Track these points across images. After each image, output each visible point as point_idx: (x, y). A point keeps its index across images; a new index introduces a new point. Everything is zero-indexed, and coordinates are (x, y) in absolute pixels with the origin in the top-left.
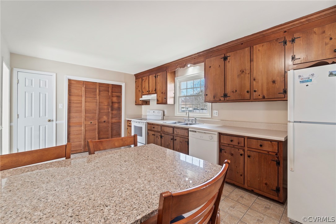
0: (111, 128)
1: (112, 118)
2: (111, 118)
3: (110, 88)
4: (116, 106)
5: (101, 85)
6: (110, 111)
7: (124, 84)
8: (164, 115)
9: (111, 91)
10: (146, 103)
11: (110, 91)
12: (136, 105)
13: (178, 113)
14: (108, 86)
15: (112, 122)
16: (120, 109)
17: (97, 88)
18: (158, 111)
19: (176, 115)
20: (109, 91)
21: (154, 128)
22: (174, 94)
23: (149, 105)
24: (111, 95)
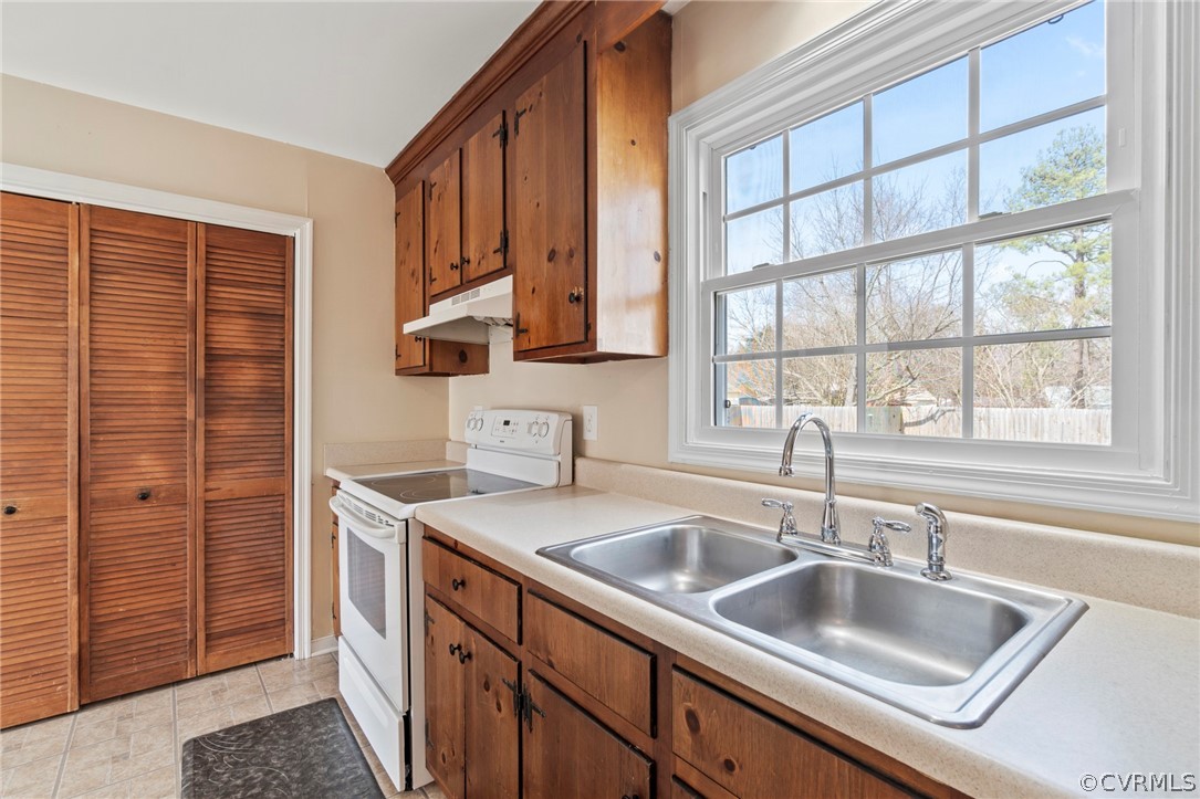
0: (201, 540)
1: (209, 467)
2: (200, 469)
3: (190, 252)
4: (246, 378)
5: (102, 222)
6: (190, 415)
7: (308, 225)
8: (578, 451)
9: (201, 272)
10: (463, 357)
11: (194, 271)
12: (399, 372)
13: (693, 440)
14: (176, 233)
15: (211, 496)
16: (275, 400)
17: (72, 244)
18: (532, 416)
19: (675, 456)
20: (181, 274)
21: (463, 583)
22: (657, 268)
23: (486, 370)
24: (201, 300)
